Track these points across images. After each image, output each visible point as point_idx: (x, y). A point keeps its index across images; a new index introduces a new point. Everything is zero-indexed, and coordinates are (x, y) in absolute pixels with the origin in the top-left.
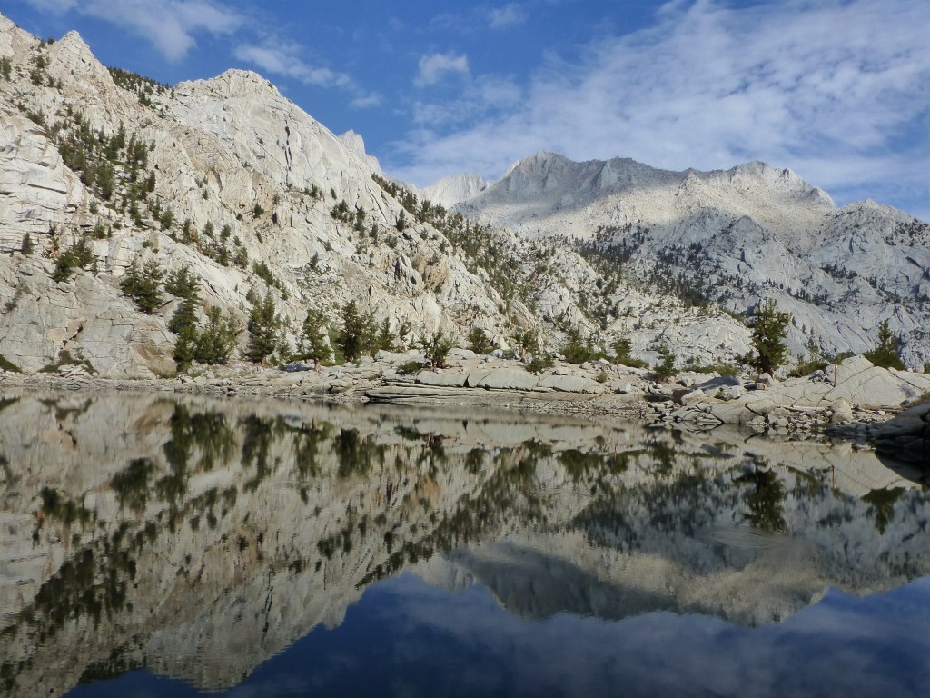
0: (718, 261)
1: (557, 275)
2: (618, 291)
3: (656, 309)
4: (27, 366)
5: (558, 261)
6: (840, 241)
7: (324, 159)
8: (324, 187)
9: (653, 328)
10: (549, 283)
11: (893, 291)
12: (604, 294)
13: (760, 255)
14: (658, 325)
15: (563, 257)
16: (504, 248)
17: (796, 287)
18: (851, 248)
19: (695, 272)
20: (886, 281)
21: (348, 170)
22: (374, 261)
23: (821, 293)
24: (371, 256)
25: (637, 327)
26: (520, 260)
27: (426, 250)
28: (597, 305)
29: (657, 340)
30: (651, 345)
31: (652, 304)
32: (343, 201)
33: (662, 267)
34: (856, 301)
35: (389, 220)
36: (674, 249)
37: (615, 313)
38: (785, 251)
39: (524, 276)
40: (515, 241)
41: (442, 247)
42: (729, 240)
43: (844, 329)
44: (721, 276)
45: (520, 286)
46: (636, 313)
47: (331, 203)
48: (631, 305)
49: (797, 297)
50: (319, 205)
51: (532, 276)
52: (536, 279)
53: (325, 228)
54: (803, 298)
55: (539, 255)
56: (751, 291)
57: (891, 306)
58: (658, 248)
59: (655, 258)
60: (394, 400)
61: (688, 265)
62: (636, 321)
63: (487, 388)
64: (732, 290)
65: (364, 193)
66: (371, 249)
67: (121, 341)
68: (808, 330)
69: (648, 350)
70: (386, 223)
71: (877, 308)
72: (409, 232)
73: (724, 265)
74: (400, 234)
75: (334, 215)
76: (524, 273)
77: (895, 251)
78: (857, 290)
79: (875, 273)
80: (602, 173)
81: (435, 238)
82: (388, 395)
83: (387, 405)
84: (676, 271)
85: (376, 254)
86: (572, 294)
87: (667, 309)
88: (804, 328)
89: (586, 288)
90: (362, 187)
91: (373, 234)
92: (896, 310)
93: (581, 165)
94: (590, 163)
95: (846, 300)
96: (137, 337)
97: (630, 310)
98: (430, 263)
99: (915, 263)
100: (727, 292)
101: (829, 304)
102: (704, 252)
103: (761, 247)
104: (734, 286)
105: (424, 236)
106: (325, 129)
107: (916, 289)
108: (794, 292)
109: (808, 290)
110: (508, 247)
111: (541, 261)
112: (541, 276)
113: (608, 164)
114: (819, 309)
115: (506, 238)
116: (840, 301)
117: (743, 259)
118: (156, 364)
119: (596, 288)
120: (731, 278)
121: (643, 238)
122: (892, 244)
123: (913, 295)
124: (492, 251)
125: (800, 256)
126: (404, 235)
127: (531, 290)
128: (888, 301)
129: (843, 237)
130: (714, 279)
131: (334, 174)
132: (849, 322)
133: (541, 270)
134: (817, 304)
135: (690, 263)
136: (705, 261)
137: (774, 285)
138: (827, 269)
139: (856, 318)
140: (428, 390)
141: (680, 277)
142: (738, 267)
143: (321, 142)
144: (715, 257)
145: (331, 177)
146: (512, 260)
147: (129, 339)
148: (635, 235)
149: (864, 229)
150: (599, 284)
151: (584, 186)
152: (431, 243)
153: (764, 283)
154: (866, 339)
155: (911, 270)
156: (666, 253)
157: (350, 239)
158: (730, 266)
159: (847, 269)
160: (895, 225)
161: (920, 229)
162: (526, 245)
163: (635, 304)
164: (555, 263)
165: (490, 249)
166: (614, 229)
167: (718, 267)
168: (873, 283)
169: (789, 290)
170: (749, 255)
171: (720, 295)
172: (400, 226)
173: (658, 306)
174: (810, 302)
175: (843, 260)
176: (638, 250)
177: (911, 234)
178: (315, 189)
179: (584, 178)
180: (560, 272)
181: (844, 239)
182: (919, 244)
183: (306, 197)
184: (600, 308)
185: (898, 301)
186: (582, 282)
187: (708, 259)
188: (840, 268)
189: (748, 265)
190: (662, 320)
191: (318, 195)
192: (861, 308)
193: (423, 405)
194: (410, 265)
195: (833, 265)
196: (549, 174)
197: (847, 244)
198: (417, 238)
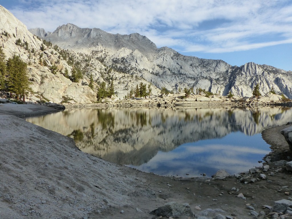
0: (130, 63)
1: (93, 67)
2: (112, 72)
3: (124, 78)
4: (55, 101)
5: (92, 63)
6: (161, 58)
7: (8, 21)
8: (10, 32)
9: (124, 83)
10: (91, 69)
11: (174, 72)
12: (108, 73)
13: (141, 61)
14: (125, 82)
15: (94, 61)
16: (74, 58)
17: (151, 71)
18: (163, 60)
19: (124, 66)
20: (172, 69)
21: (18, 27)
22: (36, 61)
23: (157, 72)
24: (35, 60)
25: (119, 83)
26: (80, 62)
27: (54, 58)
28: (106, 76)
29: (126, 87)
30: (124, 88)
31: (122, 76)
32: (19, 39)
33: (114, 64)
34: (166, 75)
35: (37, 47)
36: (117, 59)
37: (112, 79)
38: (147, 60)
39: (83, 67)
40: (78, 55)
41: (59, 57)
42: (133, 57)
43: (164, 82)
44: (131, 67)
45: (82, 70)
46: (118, 79)
47: (15, 40)
48: (116, 76)
49: (151, 73)
50: (9, 39)
51: (85, 67)
52: (87, 68)
53: (14, 49)
54: (153, 74)
55: (86, 61)
56: (139, 72)
57: (174, 76)
58: (112, 58)
59: (111, 61)
60: (182, 105)
61: (121, 64)
62: (119, 81)
63: (201, 101)
64: (135, 71)
65: (26, 36)
66: (34, 57)
67: (81, 93)
68: (155, 83)
69: (124, 90)
70: (37, 48)
71: (171, 76)
72: (47, 52)
73: (132, 64)
74: (43, 52)
75: (16, 44)
76: (82, 66)
77: (174, 61)
78: (166, 71)
79: (169, 67)
80: (91, 33)
81: (56, 54)
82: (180, 104)
83: (180, 106)
84: (119, 66)
85: (36, 59)
86: (99, 73)
87: (127, 77)
88: (154, 82)
89: (102, 71)
90: (25, 34)
91: (33, 51)
92: (175, 77)
93: (83, 29)
94: (86, 29)
95: (163, 74)
96: (86, 91)
97: (116, 78)
98: (56, 63)
99: (178, 64)
100: (133, 72)
101: (159, 75)
102: (126, 60)
103: (141, 59)
104: (135, 70)
105: (52, 53)
106: (6, 10)
107: (179, 71)
108: (151, 72)
109: (154, 72)
110: (76, 58)
111: (87, 63)
112: (88, 67)
113: (93, 30)
114: (157, 77)
115: (74, 54)
116: (162, 74)
117: (137, 62)
118: (92, 99)
119: (105, 71)
120: (134, 68)
121: (107, 55)
122: (173, 59)
123: (178, 73)
124: (70, 59)
125: (151, 62)
126: (45, 52)
127: (86, 72)
128: (173, 74)
129: (161, 57)
130: (129, 68)
131: (13, 28)
132: (164, 80)
133: (88, 65)
134: (157, 75)
135: (122, 63)
136: (126, 63)
137: (146, 70)
138: (158, 65)
139: (166, 79)
140: (189, 102)
141: (120, 67)
142: (136, 65)
143: (5, 15)
144: (129, 61)
145: (12, 29)
146: (78, 62)
147: (84, 92)
148: (104, 54)
149: (166, 55)
150: (106, 70)
151: (85, 37)
152: (55, 56)
153: (143, 69)
154: (169, 85)
155: (178, 66)
156: (115, 60)
157: (25, 53)
158: (133, 64)
159: (163, 66)
160: (173, 54)
161: (179, 55)
162: (81, 57)
163: (117, 76)
164: (91, 63)
165: (70, 58)
166: (97, 51)
167: (130, 64)
168: (169, 70)
169: (149, 71)
170: (138, 61)
171: (131, 73)
172: (42, 49)
173: (124, 77)
174: (154, 75)
175: (161, 63)
176: (106, 59)
177: (177, 56)
178: (7, 33)
179: (85, 34)
180: (94, 66)
181: (162, 57)
182: (179, 59)
183: (3, 36)
184: (107, 77)
185: (175, 75)
186: (101, 69)
187: (127, 62)
188: (161, 65)
189: (138, 64)
190: (126, 81)
191: (8, 36)
192: (167, 76)
193: (188, 106)
194: (50, 63)
195: (159, 64)
196: (72, 31)
197: (162, 58)
198: (50, 54)
